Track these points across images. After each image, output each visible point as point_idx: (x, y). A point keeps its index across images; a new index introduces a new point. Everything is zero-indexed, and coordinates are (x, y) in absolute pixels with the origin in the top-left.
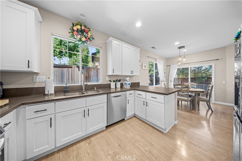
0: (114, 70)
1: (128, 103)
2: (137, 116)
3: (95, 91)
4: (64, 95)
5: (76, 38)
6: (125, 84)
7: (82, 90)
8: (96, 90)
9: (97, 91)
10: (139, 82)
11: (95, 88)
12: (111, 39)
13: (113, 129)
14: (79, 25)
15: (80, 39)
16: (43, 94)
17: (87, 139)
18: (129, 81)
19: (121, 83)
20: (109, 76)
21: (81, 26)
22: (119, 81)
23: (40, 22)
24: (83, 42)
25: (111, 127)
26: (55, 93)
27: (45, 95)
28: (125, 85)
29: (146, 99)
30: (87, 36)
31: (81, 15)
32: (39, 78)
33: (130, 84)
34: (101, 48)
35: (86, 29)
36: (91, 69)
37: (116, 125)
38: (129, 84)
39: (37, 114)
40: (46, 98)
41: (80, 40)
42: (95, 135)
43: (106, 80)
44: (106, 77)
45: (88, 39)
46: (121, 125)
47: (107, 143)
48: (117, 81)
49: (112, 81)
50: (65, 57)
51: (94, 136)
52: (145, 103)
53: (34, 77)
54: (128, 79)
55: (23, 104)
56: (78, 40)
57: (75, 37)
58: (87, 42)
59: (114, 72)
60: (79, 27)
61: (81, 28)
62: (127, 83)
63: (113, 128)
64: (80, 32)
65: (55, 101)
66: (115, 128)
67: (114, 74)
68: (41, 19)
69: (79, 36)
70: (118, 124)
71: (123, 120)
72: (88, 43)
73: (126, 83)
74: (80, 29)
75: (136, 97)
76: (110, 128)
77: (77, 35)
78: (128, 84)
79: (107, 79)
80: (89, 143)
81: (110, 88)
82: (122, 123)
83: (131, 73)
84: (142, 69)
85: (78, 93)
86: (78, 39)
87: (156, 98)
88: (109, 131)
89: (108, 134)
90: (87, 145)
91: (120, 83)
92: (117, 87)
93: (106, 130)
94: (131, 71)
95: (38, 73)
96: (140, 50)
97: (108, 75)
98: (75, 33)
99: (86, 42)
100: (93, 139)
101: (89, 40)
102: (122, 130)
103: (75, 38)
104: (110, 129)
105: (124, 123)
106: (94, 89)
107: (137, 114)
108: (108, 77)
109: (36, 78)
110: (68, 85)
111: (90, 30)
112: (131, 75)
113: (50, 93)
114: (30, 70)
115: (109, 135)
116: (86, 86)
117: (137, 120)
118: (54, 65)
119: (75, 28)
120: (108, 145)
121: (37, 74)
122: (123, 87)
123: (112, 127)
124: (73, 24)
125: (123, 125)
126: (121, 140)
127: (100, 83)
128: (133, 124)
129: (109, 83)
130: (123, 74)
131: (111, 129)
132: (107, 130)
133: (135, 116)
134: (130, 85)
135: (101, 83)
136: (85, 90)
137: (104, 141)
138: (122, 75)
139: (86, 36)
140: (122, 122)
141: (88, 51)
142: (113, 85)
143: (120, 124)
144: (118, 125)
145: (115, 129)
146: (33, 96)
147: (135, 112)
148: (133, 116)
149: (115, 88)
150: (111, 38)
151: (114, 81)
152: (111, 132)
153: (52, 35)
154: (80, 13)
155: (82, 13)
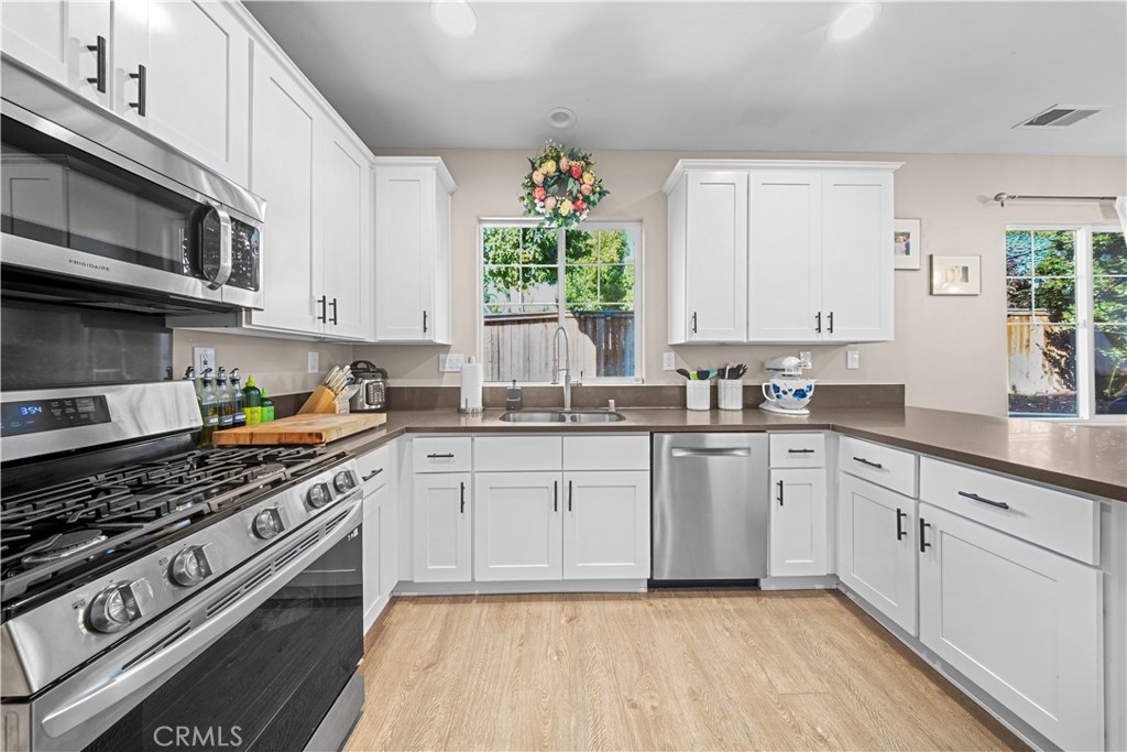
0: (695, 317)
1: (781, 499)
2: (849, 595)
3: (607, 416)
4: (503, 419)
5: (541, 211)
6: (772, 391)
7: (563, 406)
8: (613, 410)
9: (618, 415)
10: (902, 387)
11: (612, 401)
12: (684, 167)
13: (680, 608)
14: (552, 158)
15: (554, 209)
16: (456, 410)
17: (566, 600)
18: (800, 373)
19: (744, 387)
20: (678, 348)
21: (557, 159)
22: (736, 373)
23: (452, 194)
24: (566, 218)
25: (672, 593)
26: (484, 410)
27: (461, 412)
28: (775, 395)
29: (921, 498)
30: (580, 192)
31: (556, 117)
32: (451, 361)
33: (810, 394)
34: (641, 221)
35: (573, 163)
36: (626, 318)
37: (701, 593)
38: (800, 394)
39: (434, 462)
40: (464, 422)
41: (556, 214)
42: (597, 599)
43: (666, 368)
44: (666, 355)
45: (584, 201)
46: (730, 607)
47: (637, 653)
48: (721, 373)
49: (693, 373)
50: (536, 284)
51: (594, 602)
52: (910, 526)
53: (442, 356)
54: (790, 362)
55: (409, 430)
57: (538, 209)
58: (578, 214)
59: (695, 330)
60: (550, 167)
61: (558, 169)
62: (783, 384)
63: (682, 605)
64: (553, 185)
65: (473, 434)
66: (691, 609)
67: (696, 338)
69: (551, 202)
70: (715, 597)
71: (750, 586)
72: (584, 216)
73: (777, 389)
74: (552, 174)
75: (842, 477)
77: (543, 201)
78: (790, 394)
79: (670, 362)
80: (571, 620)
81: (684, 405)
82: (737, 600)
83: (819, 330)
84: (931, 293)
85: (547, 415)
86: (548, 212)
87: (1004, 506)
88: (661, 606)
89: (653, 617)
90: (563, 621)
91: (739, 383)
92: (722, 405)
93: (647, 596)
94: (819, 316)
95: (448, 346)
96: (896, 172)
97: (672, 346)
98: (539, 193)
99: (576, 216)
100: (587, 608)
101: (585, 206)
102: (727, 629)
103: (538, 214)
104: (668, 600)
105: (747, 602)
106: (608, 405)
107: (852, 579)
108: (673, 354)
109: (444, 361)
110: (519, 385)
111: (588, 164)
112: (814, 338)
113: (471, 406)
114: (427, 337)
115: (656, 625)
116: (576, 389)
117: (848, 619)
118: (486, 317)
119: (538, 177)
120: (640, 661)
121: (445, 348)
122: (761, 406)
123: (679, 597)
124: (533, 164)
125: (740, 612)
126: (705, 675)
127: (637, 380)
128: (809, 631)
129: (679, 381)
130: (753, 339)
131: (670, 603)
132: (652, 601)
133: (836, 593)
134: (807, 400)
135: (640, 384)
136: (572, 406)
137: (626, 637)
138: (751, 339)
139: (575, 192)
140: (740, 596)
141: (624, 244)
142: (698, 394)
143: (724, 600)
144: (714, 601)
145: (689, 611)
146: (437, 411)
147: (835, 564)
148: (820, 587)
149: (708, 407)
150: (679, 163)
151: (703, 375)
152: (668, 618)
153: (480, 221)
154: (552, 113)
155: (556, 111)
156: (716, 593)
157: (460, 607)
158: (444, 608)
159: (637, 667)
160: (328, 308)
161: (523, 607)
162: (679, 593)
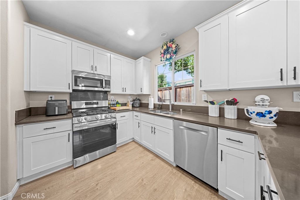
5: (163, 59)
13: (179, 176)
14: (164, 45)
17: (156, 156)
21: (166, 45)
22: (233, 103)
26: (154, 109)
31: (162, 35)
34: (195, 51)
35: (170, 43)
43: (203, 100)
44: (203, 95)
56: (165, 61)
58: (172, 57)
59: (201, 86)
60: (165, 47)
61: (167, 47)
63: (181, 176)
64: (166, 52)
68: (149, 60)
69: (165, 56)
72: (174, 57)
74: (166, 49)
76: (180, 172)
80: (152, 160)
86: (165, 59)
88: (175, 172)
89: (169, 172)
90: (150, 159)
93: (174, 167)
98: (162, 55)
104: (178, 172)
108: (206, 95)
111: (173, 42)
114: (142, 93)
115: (167, 174)
116: (173, 106)
119: (162, 51)
120: (154, 176)
123: (183, 173)
129: (205, 105)
132: (174, 169)
136: (172, 110)
145: (181, 178)
149: (218, 115)
152: (173, 175)
153: (156, 66)
154: (161, 35)
155: (161, 34)
156: (196, 181)
157: (139, 147)
158: (137, 145)
159: (152, 176)
160: (124, 89)
161: (147, 152)
162: (184, 173)
